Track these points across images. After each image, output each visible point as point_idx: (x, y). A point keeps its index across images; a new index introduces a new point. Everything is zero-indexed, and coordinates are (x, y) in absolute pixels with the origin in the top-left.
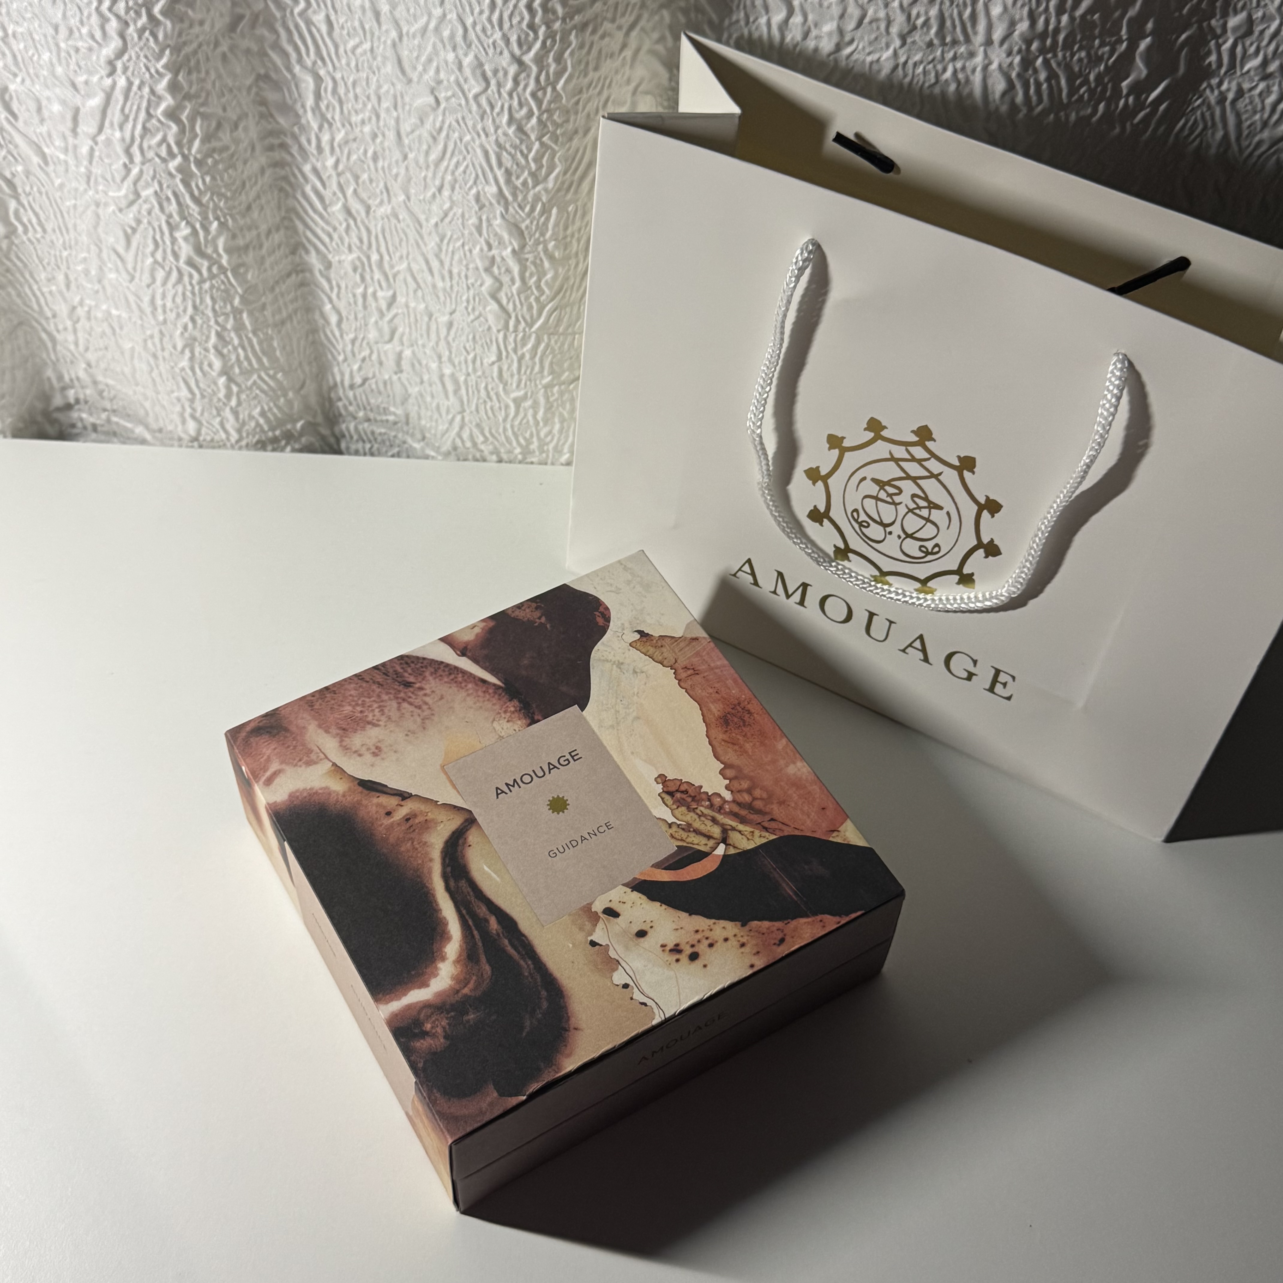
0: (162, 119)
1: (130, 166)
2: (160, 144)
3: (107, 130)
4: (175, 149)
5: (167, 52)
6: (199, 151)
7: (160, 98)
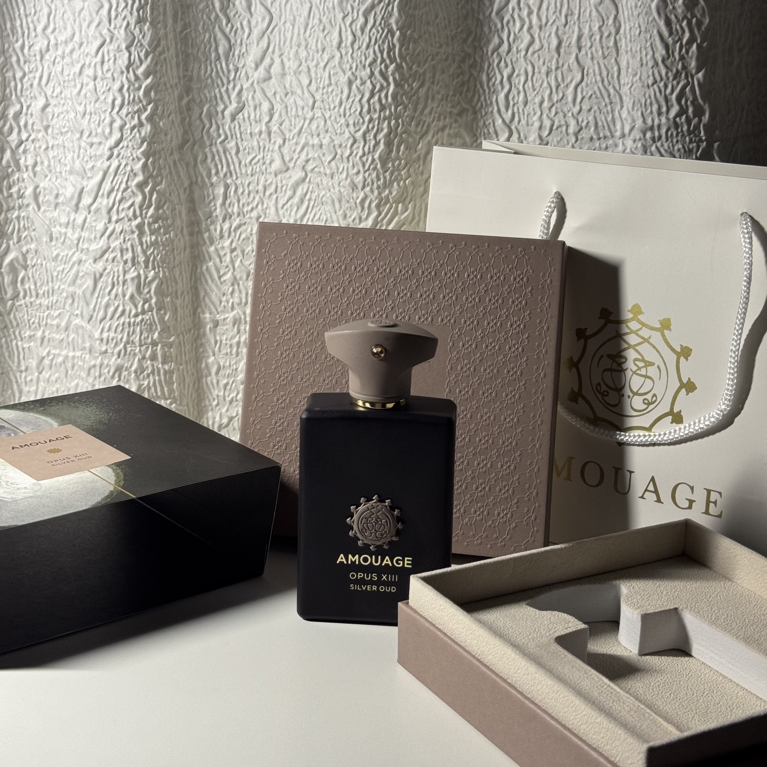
0: (135, 190)
1: (108, 225)
2: (129, 208)
3: (99, 200)
4: (138, 212)
5: (145, 144)
6: (151, 217)
7: (135, 175)
